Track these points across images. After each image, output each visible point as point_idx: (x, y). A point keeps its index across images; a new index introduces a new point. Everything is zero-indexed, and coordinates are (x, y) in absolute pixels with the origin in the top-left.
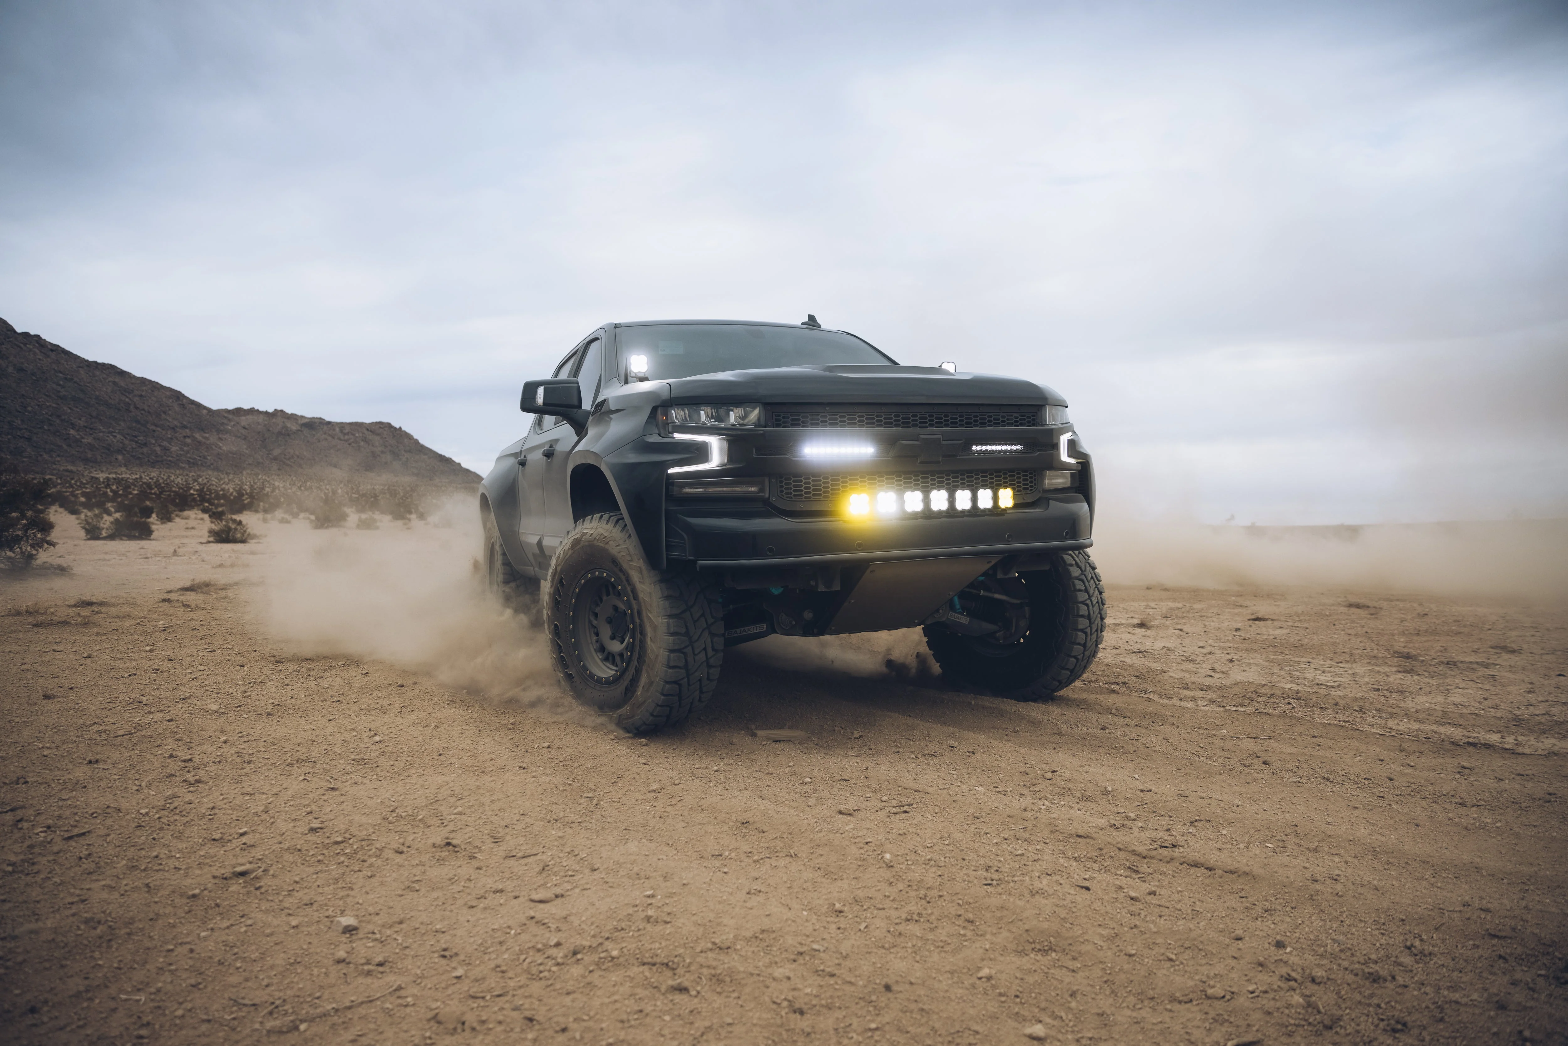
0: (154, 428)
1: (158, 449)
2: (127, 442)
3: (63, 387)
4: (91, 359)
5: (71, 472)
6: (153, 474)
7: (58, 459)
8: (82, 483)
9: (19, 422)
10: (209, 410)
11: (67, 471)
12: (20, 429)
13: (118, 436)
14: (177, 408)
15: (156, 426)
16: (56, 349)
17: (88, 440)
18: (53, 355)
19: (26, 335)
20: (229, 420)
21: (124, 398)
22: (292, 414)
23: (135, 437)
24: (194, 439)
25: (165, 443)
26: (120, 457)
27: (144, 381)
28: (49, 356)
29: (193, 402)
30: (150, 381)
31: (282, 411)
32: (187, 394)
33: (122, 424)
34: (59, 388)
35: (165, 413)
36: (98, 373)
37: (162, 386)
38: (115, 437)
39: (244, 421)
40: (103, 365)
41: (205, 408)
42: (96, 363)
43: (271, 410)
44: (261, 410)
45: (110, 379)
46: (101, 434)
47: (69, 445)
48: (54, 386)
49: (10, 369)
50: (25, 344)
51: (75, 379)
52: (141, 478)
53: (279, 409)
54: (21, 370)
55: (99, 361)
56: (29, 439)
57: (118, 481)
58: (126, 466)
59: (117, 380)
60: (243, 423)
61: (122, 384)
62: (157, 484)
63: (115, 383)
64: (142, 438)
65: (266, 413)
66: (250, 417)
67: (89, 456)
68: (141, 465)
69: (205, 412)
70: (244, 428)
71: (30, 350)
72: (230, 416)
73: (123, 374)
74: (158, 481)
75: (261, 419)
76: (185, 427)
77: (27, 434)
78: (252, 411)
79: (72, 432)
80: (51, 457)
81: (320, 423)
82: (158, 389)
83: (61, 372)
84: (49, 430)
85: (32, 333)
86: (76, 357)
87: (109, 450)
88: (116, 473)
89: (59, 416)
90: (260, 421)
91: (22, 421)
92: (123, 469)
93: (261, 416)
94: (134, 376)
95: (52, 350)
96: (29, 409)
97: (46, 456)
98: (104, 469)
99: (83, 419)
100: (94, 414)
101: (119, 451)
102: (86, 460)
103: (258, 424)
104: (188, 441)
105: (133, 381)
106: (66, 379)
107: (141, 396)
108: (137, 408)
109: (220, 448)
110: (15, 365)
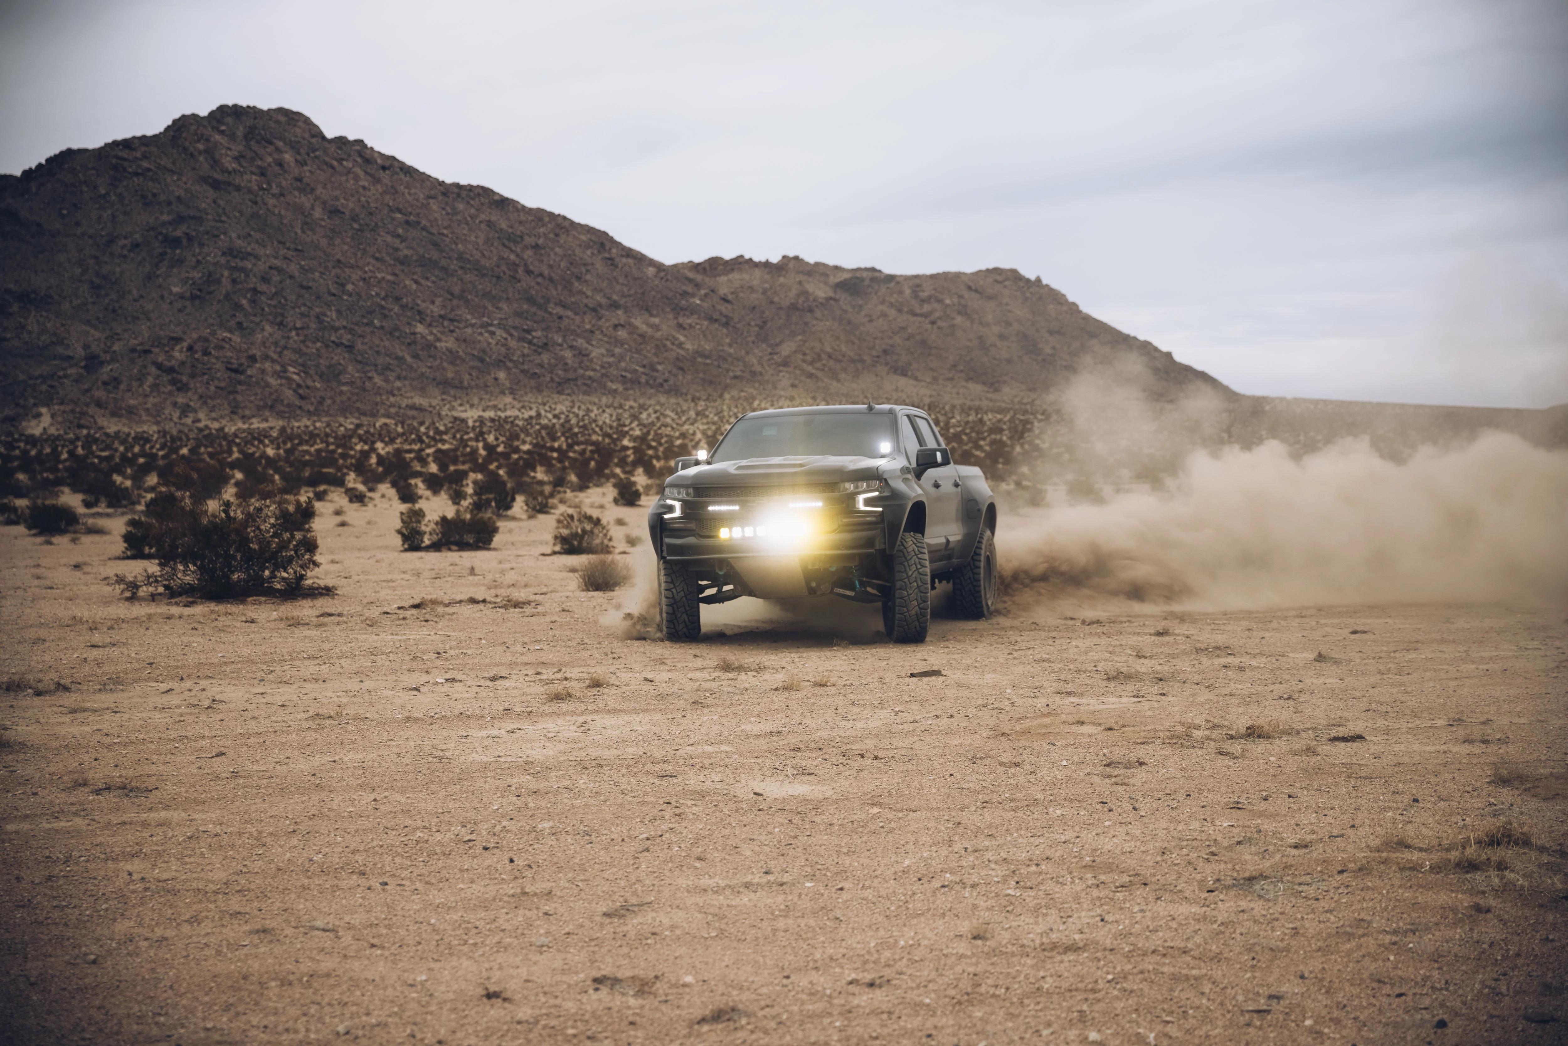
0: (558, 310)
1: (568, 354)
2: (512, 343)
3: (403, 240)
4: (449, 181)
5: (420, 409)
6: (560, 408)
7: (398, 384)
8: (438, 432)
9: (334, 315)
10: (659, 267)
11: (413, 407)
12: (336, 329)
13: (499, 332)
14: (600, 266)
15: (564, 307)
16: (391, 165)
17: (447, 343)
18: (385, 177)
19: (341, 141)
20: (697, 286)
21: (506, 253)
22: (817, 264)
23: (528, 331)
24: (633, 330)
25: (580, 342)
26: (502, 375)
27: (540, 216)
28: (378, 181)
29: (629, 253)
30: (551, 215)
31: (796, 258)
32: (617, 238)
33: (504, 305)
34: (397, 242)
35: (579, 278)
36: (461, 206)
37: (572, 223)
38: (493, 333)
39: (724, 284)
40: (470, 188)
41: (652, 263)
42: (457, 185)
43: (775, 259)
44: (756, 259)
45: (483, 217)
46: (469, 330)
47: (416, 356)
48: (389, 239)
49: (318, 213)
50: (340, 161)
51: (424, 222)
52: (539, 415)
53: (791, 254)
54: (334, 212)
55: (463, 182)
56: (350, 348)
57: (499, 424)
58: (512, 392)
59: (494, 218)
60: (723, 291)
61: (504, 225)
62: (567, 430)
63: (490, 224)
64: (538, 334)
65: (767, 265)
66: (735, 276)
67: (450, 375)
68: (539, 389)
69: (651, 271)
70: (725, 300)
71: (349, 172)
72: (699, 278)
73: (504, 204)
74: (568, 421)
75: (756, 278)
76: (615, 306)
77: (346, 338)
78: (740, 263)
79: (420, 328)
80: (387, 381)
81: (873, 280)
82: (567, 231)
83: (400, 211)
84: (382, 327)
85: (351, 137)
86: (424, 178)
87: (482, 361)
88: (495, 408)
89: (398, 299)
90: (755, 283)
91: (339, 312)
92: (508, 399)
93: (758, 273)
94: (524, 207)
95: (384, 168)
96: (350, 287)
97: (378, 380)
98: (476, 401)
99: (438, 301)
100: (456, 290)
101: (499, 364)
102: (445, 385)
103: (752, 289)
104: (622, 334)
105: (523, 217)
106: (407, 222)
107: (536, 247)
108: (529, 272)
109: (680, 345)
110: (324, 203)
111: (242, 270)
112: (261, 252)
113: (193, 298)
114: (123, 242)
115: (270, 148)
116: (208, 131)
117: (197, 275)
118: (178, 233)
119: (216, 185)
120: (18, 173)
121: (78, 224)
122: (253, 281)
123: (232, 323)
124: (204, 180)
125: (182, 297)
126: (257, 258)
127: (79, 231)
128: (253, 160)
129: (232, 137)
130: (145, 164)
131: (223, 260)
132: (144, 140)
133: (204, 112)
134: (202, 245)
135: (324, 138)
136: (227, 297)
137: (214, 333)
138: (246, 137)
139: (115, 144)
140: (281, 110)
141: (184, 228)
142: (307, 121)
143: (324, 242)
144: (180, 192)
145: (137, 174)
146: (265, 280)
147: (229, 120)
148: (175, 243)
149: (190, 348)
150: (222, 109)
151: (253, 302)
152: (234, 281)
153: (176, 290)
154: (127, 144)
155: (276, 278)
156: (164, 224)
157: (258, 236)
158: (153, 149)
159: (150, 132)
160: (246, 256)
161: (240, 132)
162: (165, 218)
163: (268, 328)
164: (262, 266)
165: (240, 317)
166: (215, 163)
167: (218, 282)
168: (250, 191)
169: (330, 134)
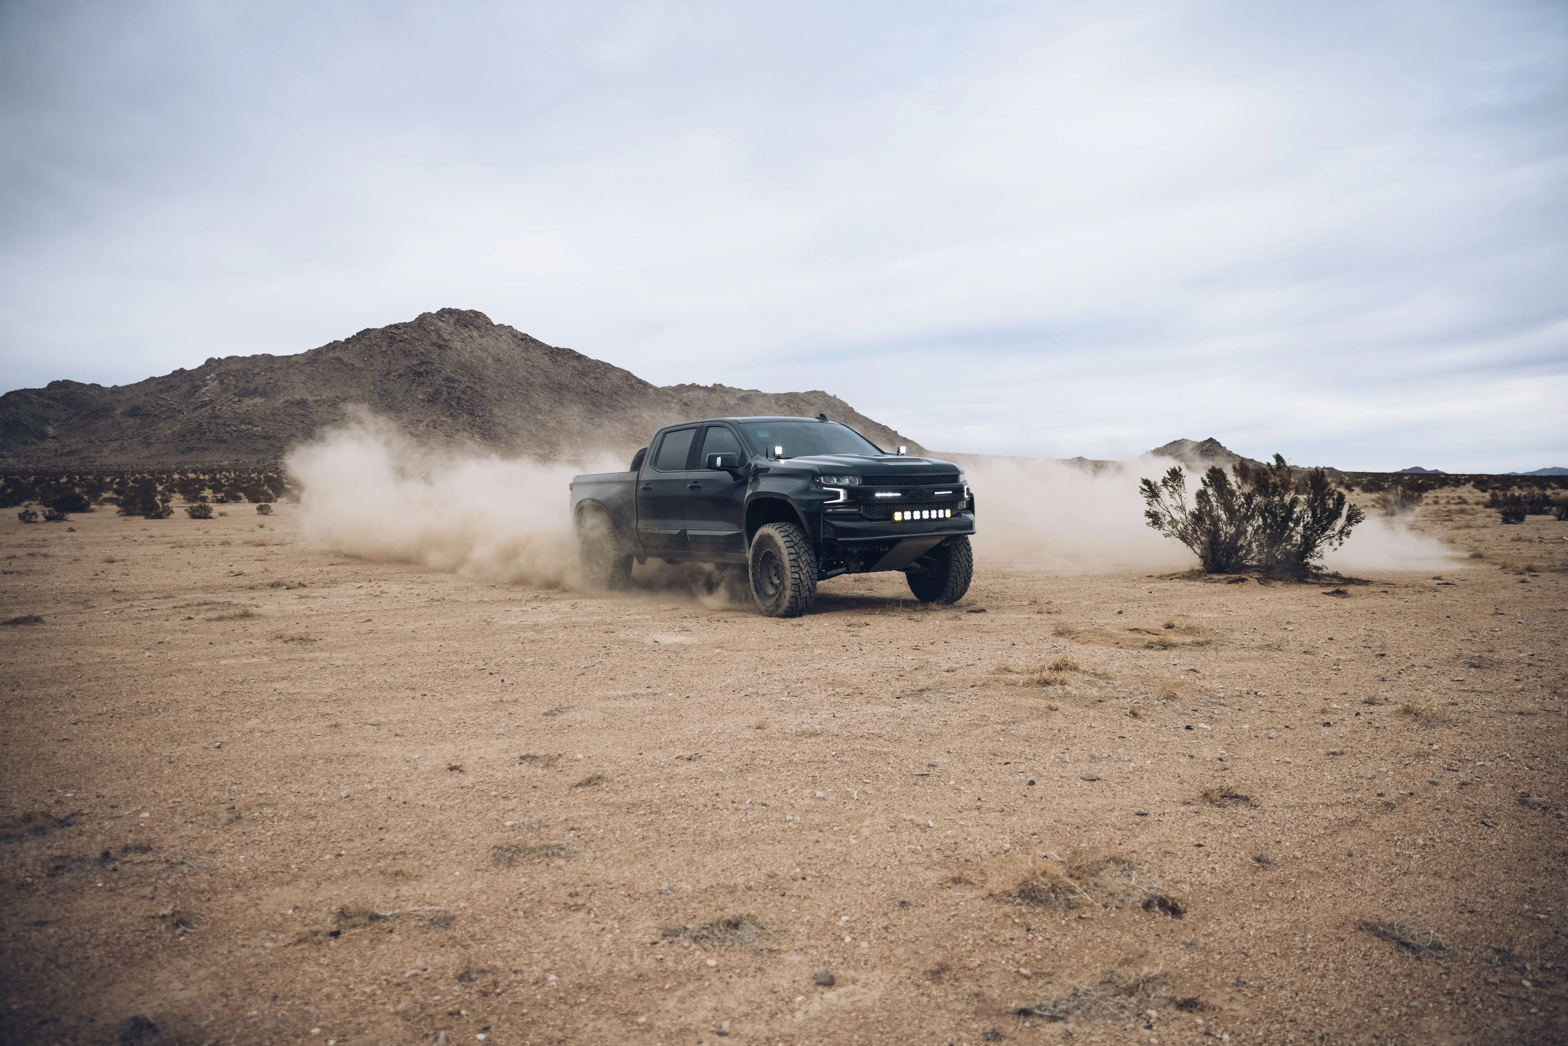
3: (531, 374)
4: (554, 346)
10: (655, 388)
14: (627, 388)
15: (609, 407)
16: (526, 338)
18: (523, 343)
19: (501, 326)
20: (673, 397)
21: (581, 381)
22: (730, 388)
24: (642, 418)
27: (598, 363)
28: (519, 345)
29: (641, 382)
30: (603, 363)
31: (720, 385)
32: (634, 374)
33: (580, 406)
34: (528, 376)
35: (616, 393)
36: (559, 358)
37: (613, 367)
38: (574, 419)
39: (686, 397)
40: (564, 350)
41: (651, 386)
42: (558, 348)
43: (710, 385)
44: (701, 385)
45: (570, 364)
46: (563, 418)
48: (524, 373)
49: (490, 361)
50: (501, 336)
51: (542, 365)
53: (718, 383)
54: (498, 360)
55: (561, 347)
56: (505, 426)
59: (575, 364)
60: (686, 399)
61: (580, 368)
63: (574, 367)
64: (597, 420)
65: (706, 388)
66: (691, 393)
69: (651, 390)
70: (686, 404)
71: (505, 341)
72: (674, 394)
73: (580, 357)
75: (701, 394)
76: (633, 407)
78: (694, 387)
80: (523, 442)
81: (756, 395)
82: (611, 371)
83: (530, 360)
85: (506, 325)
86: (541, 345)
90: (701, 396)
93: (702, 392)
94: (590, 359)
95: (522, 340)
96: (505, 397)
103: (699, 399)
105: (589, 364)
107: (596, 378)
108: (592, 390)
110: (493, 356)
111: (453, 388)
112: (462, 379)
113: (429, 401)
114: (394, 374)
115: (467, 329)
116: (436, 321)
117: (431, 390)
118: (421, 370)
119: (440, 347)
120: (343, 340)
121: (372, 365)
122: (458, 393)
123: (448, 414)
124: (434, 344)
125: (423, 401)
126: (460, 382)
127: (373, 368)
128: (458, 335)
129: (448, 323)
130: (405, 336)
131: (443, 383)
132: (405, 325)
133: (434, 312)
134: (433, 376)
135: (493, 325)
136: (445, 400)
137: (439, 418)
138: (455, 324)
139: (391, 326)
140: (471, 311)
141: (424, 367)
142: (485, 316)
143: (493, 375)
144: (423, 350)
145: (401, 341)
146: (463, 392)
147: (446, 315)
148: (420, 374)
149: (427, 425)
150: (443, 310)
151: (458, 403)
152: (449, 393)
153: (420, 397)
154: (396, 326)
155: (469, 392)
156: (414, 365)
157: (460, 371)
158: (409, 329)
159: (407, 321)
160: (455, 381)
161: (452, 321)
162: (415, 362)
163: (465, 416)
164: (463, 386)
165: (452, 410)
166: (440, 336)
167: (441, 393)
168: (457, 350)
169: (495, 323)
